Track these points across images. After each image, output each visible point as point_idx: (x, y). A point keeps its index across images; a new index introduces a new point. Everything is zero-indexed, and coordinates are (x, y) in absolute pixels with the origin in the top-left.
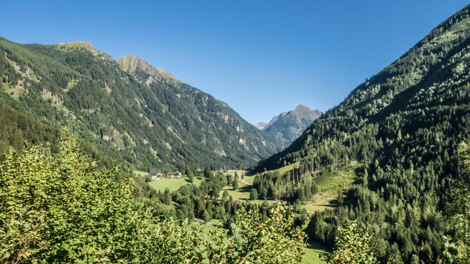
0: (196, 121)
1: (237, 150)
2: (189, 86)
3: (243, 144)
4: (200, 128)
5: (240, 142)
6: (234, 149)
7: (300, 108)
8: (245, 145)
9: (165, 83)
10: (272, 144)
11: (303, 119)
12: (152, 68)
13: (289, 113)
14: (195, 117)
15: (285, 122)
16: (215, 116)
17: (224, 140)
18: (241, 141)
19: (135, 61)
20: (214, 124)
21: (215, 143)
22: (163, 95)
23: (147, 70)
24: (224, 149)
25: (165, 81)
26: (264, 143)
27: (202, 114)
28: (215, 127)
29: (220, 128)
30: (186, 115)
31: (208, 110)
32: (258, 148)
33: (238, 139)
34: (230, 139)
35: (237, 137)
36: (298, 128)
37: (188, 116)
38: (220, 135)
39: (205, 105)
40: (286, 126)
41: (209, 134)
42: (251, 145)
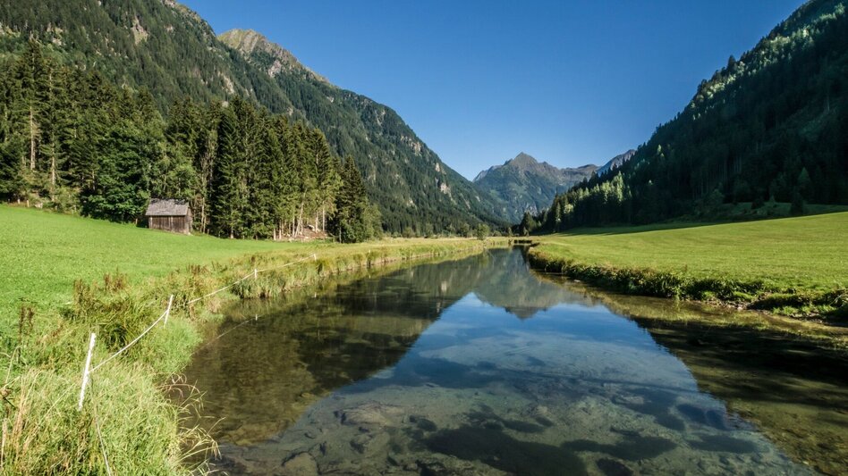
0: (358, 141)
1: (438, 201)
2: (352, 94)
3: (447, 195)
4: (366, 153)
5: (442, 189)
6: (432, 200)
7: (522, 156)
8: (450, 196)
9: (308, 80)
10: (489, 203)
11: (528, 172)
12: (285, 53)
13: (507, 163)
14: (357, 133)
15: (502, 175)
16: (397, 143)
17: (412, 182)
18: (444, 188)
19: (253, 39)
20: (394, 153)
21: (395, 183)
22: (299, 93)
23: (274, 52)
24: (413, 198)
25: (307, 75)
26: (478, 198)
27: (373, 135)
28: (397, 158)
29: (406, 161)
30: (340, 128)
31: (385, 132)
32: (472, 205)
33: (439, 185)
34: (424, 181)
35: (437, 181)
36: (521, 184)
37: (343, 129)
38: (406, 171)
39: (379, 123)
40: (504, 181)
41: (384, 166)
42: (459, 197)
